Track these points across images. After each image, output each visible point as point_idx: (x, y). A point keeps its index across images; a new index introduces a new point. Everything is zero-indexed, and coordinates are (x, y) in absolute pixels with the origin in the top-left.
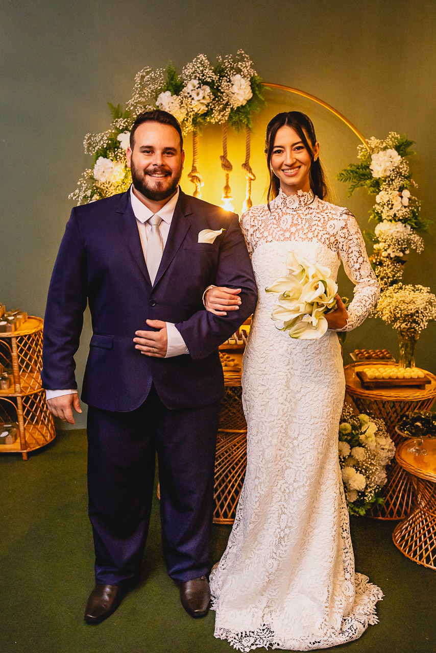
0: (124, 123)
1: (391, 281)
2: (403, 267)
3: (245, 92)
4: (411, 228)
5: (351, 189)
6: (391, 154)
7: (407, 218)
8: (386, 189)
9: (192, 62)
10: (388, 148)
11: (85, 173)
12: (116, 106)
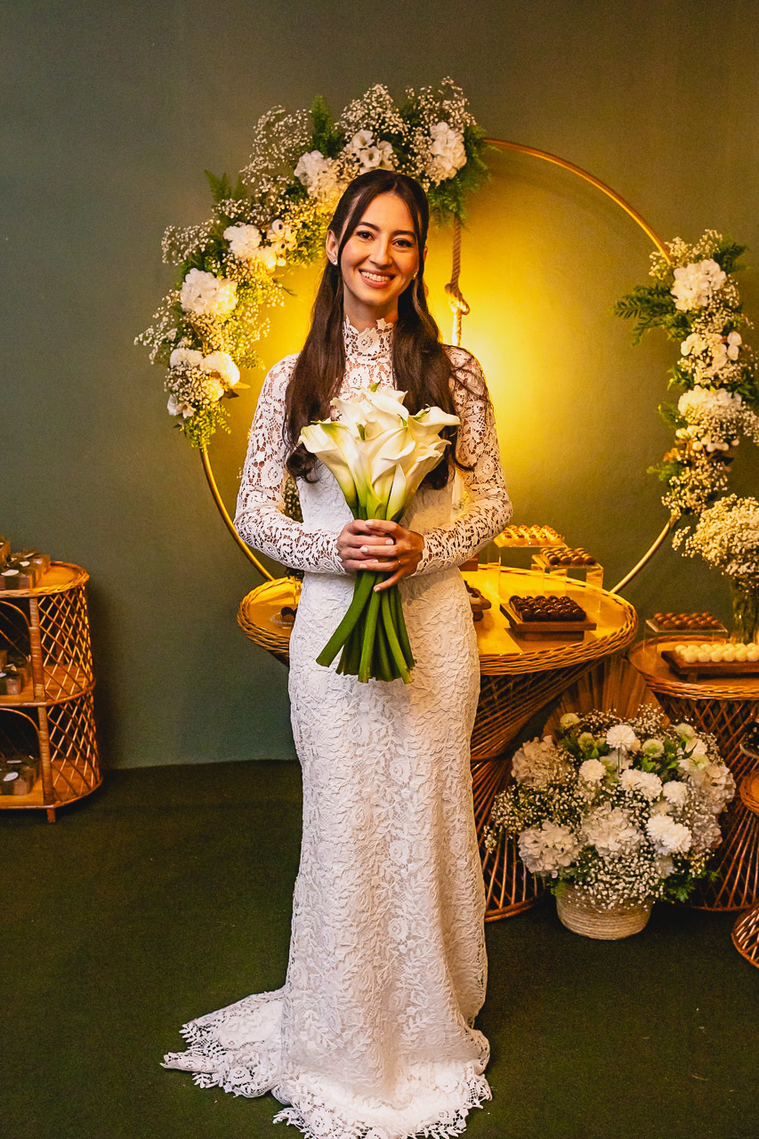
0: (239, 208)
1: (708, 494)
2: (728, 469)
3: (454, 154)
4: (743, 400)
5: (639, 331)
6: (709, 269)
7: (735, 382)
8: (701, 330)
9: (362, 98)
10: (702, 259)
11: (168, 298)
12: (220, 178)
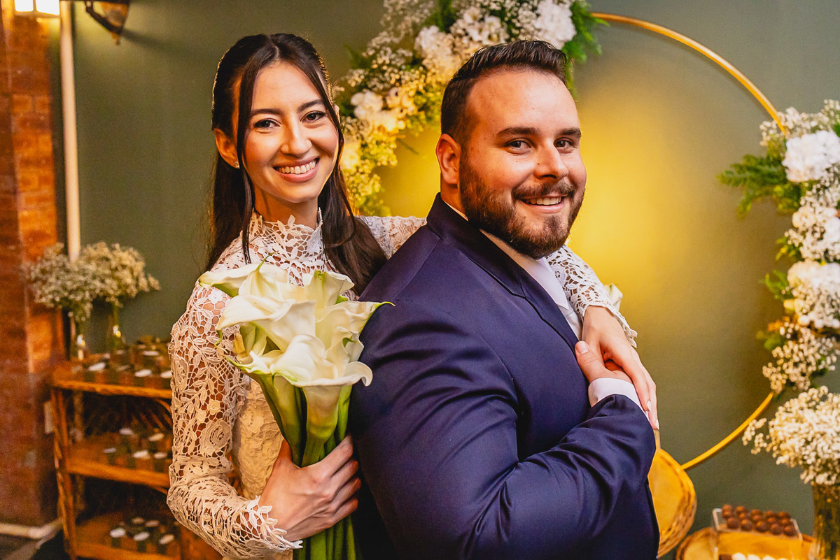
3: (561, 28)
6: (827, 140)
8: (812, 203)
10: (820, 130)
